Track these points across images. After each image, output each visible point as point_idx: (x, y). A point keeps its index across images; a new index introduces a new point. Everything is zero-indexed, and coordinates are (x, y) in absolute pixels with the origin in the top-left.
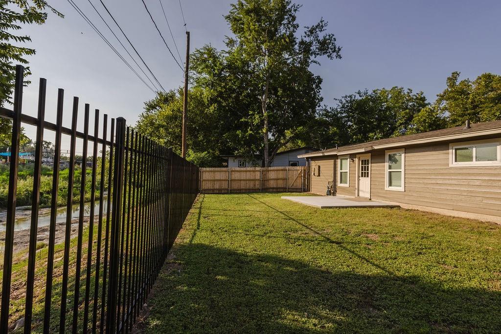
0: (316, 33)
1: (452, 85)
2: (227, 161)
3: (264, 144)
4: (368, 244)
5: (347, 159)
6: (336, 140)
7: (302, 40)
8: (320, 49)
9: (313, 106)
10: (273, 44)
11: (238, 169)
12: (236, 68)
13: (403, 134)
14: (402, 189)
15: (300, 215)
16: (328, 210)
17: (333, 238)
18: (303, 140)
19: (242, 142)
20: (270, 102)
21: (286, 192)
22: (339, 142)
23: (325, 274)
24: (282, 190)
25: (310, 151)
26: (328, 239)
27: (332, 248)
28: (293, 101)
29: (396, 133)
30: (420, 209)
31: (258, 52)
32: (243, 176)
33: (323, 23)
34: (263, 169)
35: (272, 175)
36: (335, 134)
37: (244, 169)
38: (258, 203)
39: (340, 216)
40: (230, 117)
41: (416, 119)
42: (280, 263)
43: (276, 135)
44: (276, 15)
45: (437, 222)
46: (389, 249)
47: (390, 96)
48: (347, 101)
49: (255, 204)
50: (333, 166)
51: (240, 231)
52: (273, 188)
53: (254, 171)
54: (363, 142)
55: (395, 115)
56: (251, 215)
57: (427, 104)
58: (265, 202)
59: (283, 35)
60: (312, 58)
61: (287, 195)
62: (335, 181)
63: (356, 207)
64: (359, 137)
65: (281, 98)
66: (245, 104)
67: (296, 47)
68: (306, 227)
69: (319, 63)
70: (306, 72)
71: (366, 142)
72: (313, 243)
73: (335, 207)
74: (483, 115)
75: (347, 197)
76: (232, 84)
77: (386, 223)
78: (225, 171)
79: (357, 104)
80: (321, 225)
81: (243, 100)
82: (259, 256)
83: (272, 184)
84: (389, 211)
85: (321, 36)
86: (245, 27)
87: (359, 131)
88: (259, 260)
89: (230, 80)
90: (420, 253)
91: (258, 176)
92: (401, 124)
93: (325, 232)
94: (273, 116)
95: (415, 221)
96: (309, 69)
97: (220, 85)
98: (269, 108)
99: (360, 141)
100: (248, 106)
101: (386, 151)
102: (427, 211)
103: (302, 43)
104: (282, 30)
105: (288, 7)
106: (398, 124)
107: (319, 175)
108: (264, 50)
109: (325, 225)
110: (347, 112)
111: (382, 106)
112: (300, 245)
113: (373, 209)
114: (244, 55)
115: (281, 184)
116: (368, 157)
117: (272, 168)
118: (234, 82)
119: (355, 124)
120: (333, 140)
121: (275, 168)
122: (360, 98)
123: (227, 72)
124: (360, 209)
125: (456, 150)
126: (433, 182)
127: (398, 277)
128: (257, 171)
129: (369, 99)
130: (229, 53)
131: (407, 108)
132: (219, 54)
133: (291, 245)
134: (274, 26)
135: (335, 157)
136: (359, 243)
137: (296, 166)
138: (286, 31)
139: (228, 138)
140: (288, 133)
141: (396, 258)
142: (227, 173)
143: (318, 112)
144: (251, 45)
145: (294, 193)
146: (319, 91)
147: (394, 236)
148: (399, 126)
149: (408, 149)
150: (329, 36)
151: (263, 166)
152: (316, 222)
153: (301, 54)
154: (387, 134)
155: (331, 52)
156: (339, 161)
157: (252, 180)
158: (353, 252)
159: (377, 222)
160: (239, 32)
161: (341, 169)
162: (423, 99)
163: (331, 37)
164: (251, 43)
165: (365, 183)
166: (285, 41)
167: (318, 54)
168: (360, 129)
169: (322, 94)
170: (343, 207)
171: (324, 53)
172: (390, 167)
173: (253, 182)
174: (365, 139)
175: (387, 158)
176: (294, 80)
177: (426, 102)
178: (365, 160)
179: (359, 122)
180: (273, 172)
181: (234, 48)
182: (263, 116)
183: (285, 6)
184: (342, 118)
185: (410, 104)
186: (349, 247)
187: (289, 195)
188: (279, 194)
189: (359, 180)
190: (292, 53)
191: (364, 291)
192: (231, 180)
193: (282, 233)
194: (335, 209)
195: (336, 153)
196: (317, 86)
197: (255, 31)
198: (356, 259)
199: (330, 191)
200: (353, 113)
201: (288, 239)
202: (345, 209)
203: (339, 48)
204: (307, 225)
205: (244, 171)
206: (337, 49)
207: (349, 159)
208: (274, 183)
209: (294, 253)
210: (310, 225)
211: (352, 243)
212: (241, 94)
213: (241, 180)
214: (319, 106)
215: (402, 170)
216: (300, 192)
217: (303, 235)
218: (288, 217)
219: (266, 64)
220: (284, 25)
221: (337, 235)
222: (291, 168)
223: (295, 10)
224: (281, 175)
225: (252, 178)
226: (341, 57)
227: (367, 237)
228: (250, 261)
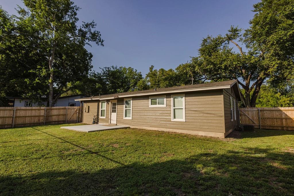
0: (89, 27)
1: (151, 71)
2: (13, 102)
3: (50, 91)
4: (113, 150)
5: (105, 102)
6: (100, 91)
7: (81, 28)
8: (92, 38)
9: (87, 70)
10: (59, 24)
11: (24, 108)
12: (27, 32)
13: (133, 91)
14: (131, 118)
15: (73, 138)
16: (92, 133)
17: (93, 151)
18: (80, 90)
19: (30, 88)
20: (56, 63)
21: (65, 123)
22: (102, 93)
23: (85, 175)
24: (62, 122)
25: (83, 97)
26: (90, 151)
27: (92, 157)
28: (73, 65)
29: (130, 90)
30: (138, 128)
31: (47, 26)
32: (29, 113)
33: (94, 23)
34: (47, 108)
35: (55, 112)
36: (99, 88)
37: (30, 108)
38: (40, 133)
39: (99, 136)
40: (18, 68)
41: (138, 84)
42: (52, 176)
43: (60, 85)
44: (63, 7)
45: (144, 133)
46: (123, 151)
47: (128, 71)
48: (106, 70)
49: (38, 134)
50: (97, 106)
51: (18, 158)
52: (55, 121)
53: (39, 110)
54: (114, 93)
55: (130, 81)
56: (32, 144)
57: (142, 78)
58: (46, 132)
59: (67, 21)
60: (87, 41)
61: (66, 126)
62: (98, 115)
63: (109, 130)
64: (112, 91)
65: (65, 61)
66: (34, 60)
67: (77, 31)
68: (77, 146)
69: (91, 45)
70: (82, 48)
71: (116, 93)
72: (80, 156)
73: (96, 131)
74: (161, 85)
75: (105, 124)
76: (22, 42)
77: (123, 137)
78: (10, 110)
79: (112, 73)
80: (86, 143)
81: (32, 57)
82: (33, 175)
83: (55, 118)
84: (124, 130)
85: (93, 30)
86: (37, 5)
87: (113, 87)
88: (33, 179)
89: (20, 40)
90: (136, 150)
91: (42, 113)
92: (132, 86)
93: (89, 147)
94: (58, 72)
95: (136, 134)
96: (85, 47)
97: (10, 41)
98: (55, 66)
99: (113, 93)
100: (36, 62)
101: (124, 99)
102: (141, 128)
103: (80, 30)
104: (67, 18)
105: (72, 6)
106: (131, 86)
107: (89, 112)
108: (52, 27)
109: (90, 142)
110: (106, 76)
111: (124, 76)
112: (70, 160)
113: (118, 130)
114: (34, 24)
115: (61, 118)
116: (116, 101)
117: (55, 108)
118: (24, 41)
119: (110, 83)
120: (98, 91)
121: (58, 107)
122: (114, 70)
123: (17, 32)
124: (110, 131)
125: (151, 99)
126: (143, 114)
127: (126, 166)
128: (42, 109)
129: (118, 71)
130: (20, 19)
131: (134, 78)
132: (10, 17)
133: (63, 160)
134: (61, 13)
135: (98, 101)
136: (108, 150)
137: (74, 106)
138: (70, 20)
139: (16, 84)
140: (69, 85)
141: (125, 156)
142: (12, 111)
143: (89, 74)
144: (42, 20)
145: (71, 124)
146: (91, 62)
147: (126, 143)
148: (131, 87)
149: (134, 98)
150: (97, 32)
151: (48, 106)
152: (84, 142)
153: (80, 37)
154: (126, 90)
155: (98, 41)
156: (101, 103)
157: (37, 116)
158: (104, 157)
159: (119, 137)
160: (31, 7)
161: (102, 108)
162: (141, 75)
163: (98, 32)
164: (41, 18)
165: (114, 115)
166: (69, 25)
167: (90, 40)
168: (112, 86)
169: (92, 63)
170: (101, 130)
171: (94, 41)
172: (126, 107)
173: (38, 117)
174: (115, 92)
175: (125, 102)
176: (74, 51)
177: (142, 77)
178: (114, 103)
179: (112, 82)
180: (56, 110)
181: (25, 17)
182: (49, 71)
183: (70, 4)
184: (103, 79)
185: (136, 77)
186: (102, 154)
187: (67, 126)
188: (59, 125)
189: (111, 114)
190: (74, 34)
191: (108, 179)
192: (16, 117)
193: (58, 153)
194: (97, 132)
195: (99, 99)
196: (90, 59)
197: (45, 11)
198: (105, 161)
199: (95, 121)
200: (110, 77)
201: (61, 157)
202: (102, 131)
203: (102, 40)
204: (77, 144)
205: (29, 110)
206: (101, 40)
207: (106, 103)
208: (56, 118)
209: (64, 166)
210: (79, 144)
211: (104, 152)
212: (31, 52)
213: (26, 117)
214: (90, 71)
215: (131, 109)
216: (76, 123)
217: (74, 152)
218: (64, 140)
219: (53, 36)
220: (69, 15)
221: (96, 148)
222: (69, 107)
223: (77, 10)
224: (62, 112)
225: (37, 114)
226: (103, 46)
227: (113, 146)
228: (23, 182)
